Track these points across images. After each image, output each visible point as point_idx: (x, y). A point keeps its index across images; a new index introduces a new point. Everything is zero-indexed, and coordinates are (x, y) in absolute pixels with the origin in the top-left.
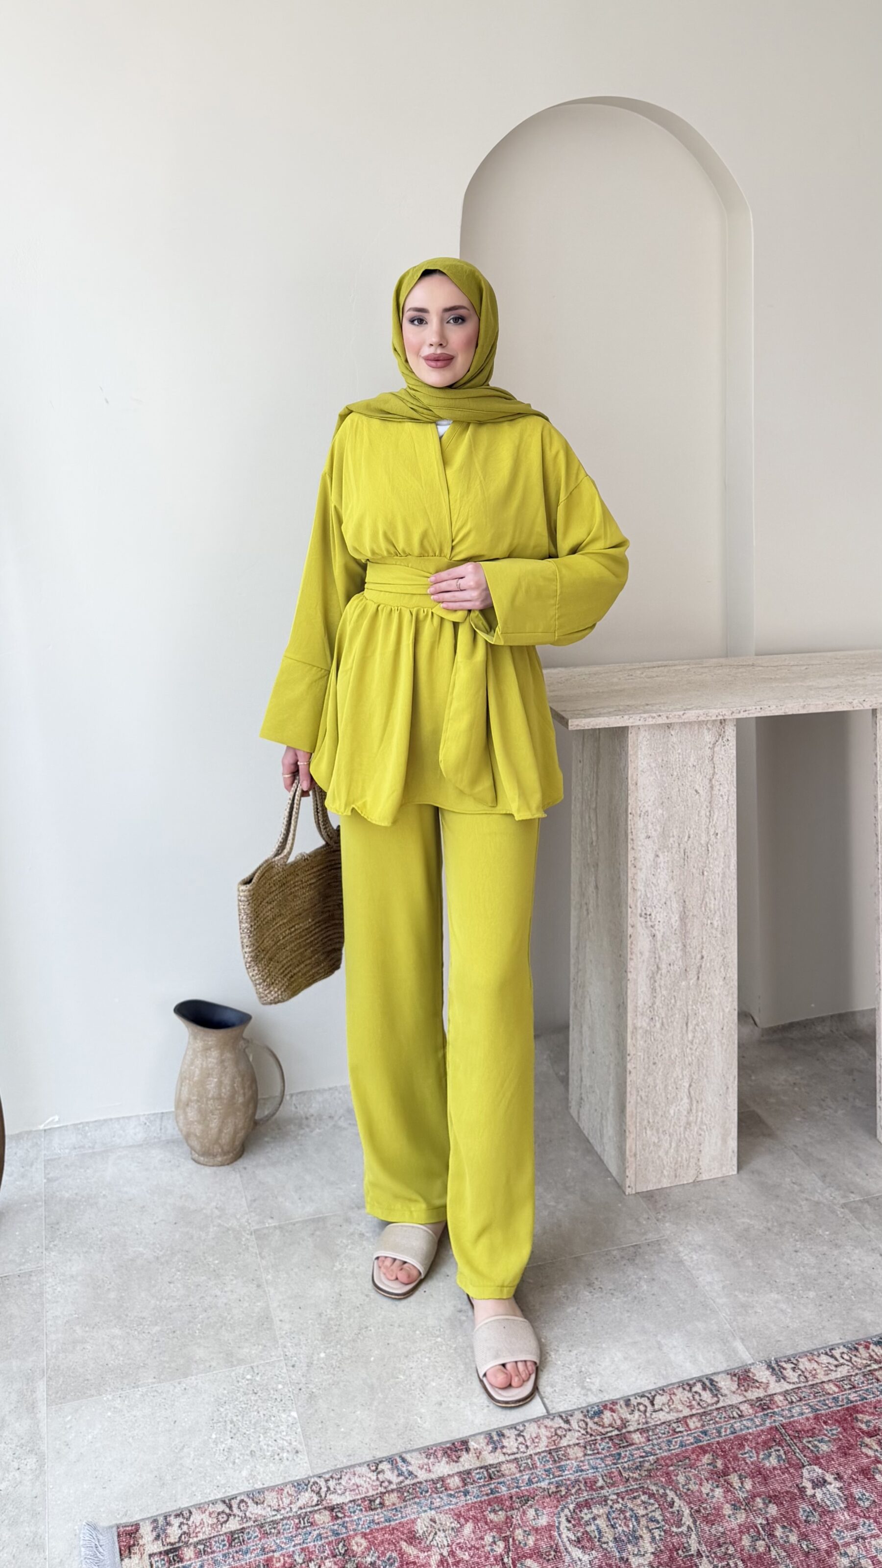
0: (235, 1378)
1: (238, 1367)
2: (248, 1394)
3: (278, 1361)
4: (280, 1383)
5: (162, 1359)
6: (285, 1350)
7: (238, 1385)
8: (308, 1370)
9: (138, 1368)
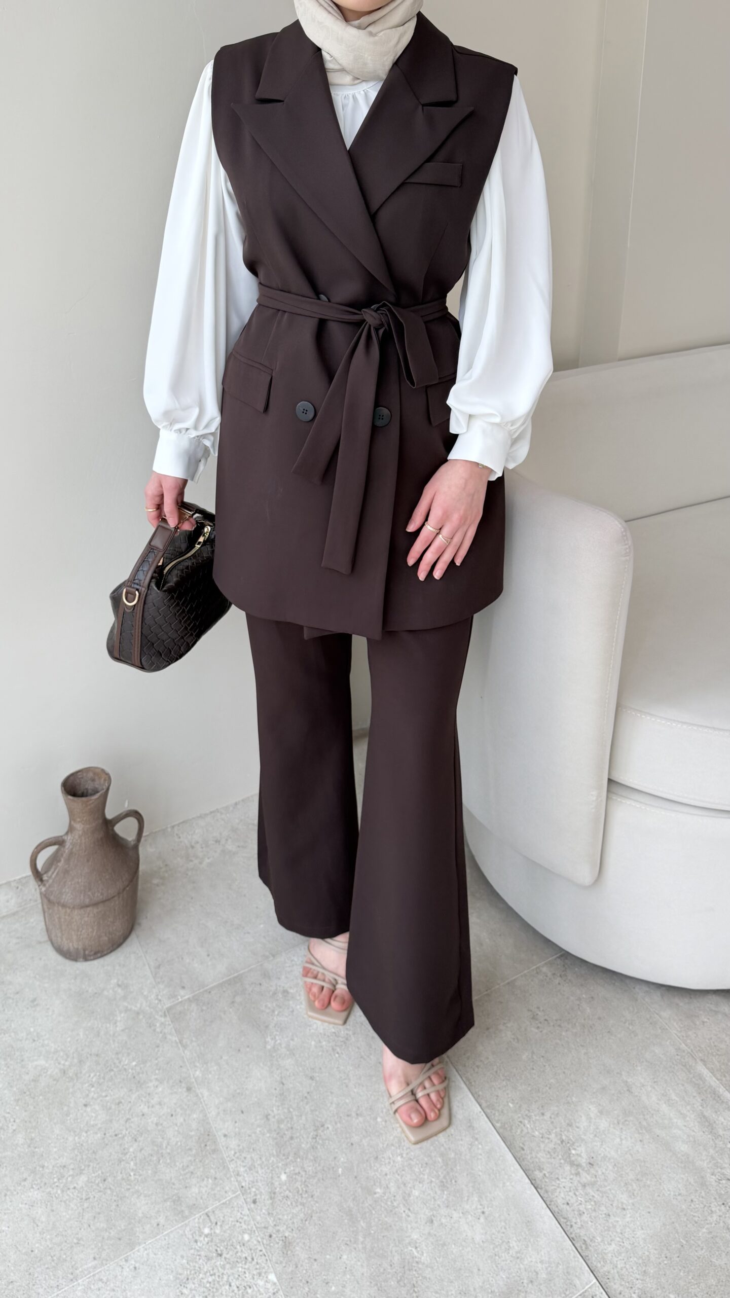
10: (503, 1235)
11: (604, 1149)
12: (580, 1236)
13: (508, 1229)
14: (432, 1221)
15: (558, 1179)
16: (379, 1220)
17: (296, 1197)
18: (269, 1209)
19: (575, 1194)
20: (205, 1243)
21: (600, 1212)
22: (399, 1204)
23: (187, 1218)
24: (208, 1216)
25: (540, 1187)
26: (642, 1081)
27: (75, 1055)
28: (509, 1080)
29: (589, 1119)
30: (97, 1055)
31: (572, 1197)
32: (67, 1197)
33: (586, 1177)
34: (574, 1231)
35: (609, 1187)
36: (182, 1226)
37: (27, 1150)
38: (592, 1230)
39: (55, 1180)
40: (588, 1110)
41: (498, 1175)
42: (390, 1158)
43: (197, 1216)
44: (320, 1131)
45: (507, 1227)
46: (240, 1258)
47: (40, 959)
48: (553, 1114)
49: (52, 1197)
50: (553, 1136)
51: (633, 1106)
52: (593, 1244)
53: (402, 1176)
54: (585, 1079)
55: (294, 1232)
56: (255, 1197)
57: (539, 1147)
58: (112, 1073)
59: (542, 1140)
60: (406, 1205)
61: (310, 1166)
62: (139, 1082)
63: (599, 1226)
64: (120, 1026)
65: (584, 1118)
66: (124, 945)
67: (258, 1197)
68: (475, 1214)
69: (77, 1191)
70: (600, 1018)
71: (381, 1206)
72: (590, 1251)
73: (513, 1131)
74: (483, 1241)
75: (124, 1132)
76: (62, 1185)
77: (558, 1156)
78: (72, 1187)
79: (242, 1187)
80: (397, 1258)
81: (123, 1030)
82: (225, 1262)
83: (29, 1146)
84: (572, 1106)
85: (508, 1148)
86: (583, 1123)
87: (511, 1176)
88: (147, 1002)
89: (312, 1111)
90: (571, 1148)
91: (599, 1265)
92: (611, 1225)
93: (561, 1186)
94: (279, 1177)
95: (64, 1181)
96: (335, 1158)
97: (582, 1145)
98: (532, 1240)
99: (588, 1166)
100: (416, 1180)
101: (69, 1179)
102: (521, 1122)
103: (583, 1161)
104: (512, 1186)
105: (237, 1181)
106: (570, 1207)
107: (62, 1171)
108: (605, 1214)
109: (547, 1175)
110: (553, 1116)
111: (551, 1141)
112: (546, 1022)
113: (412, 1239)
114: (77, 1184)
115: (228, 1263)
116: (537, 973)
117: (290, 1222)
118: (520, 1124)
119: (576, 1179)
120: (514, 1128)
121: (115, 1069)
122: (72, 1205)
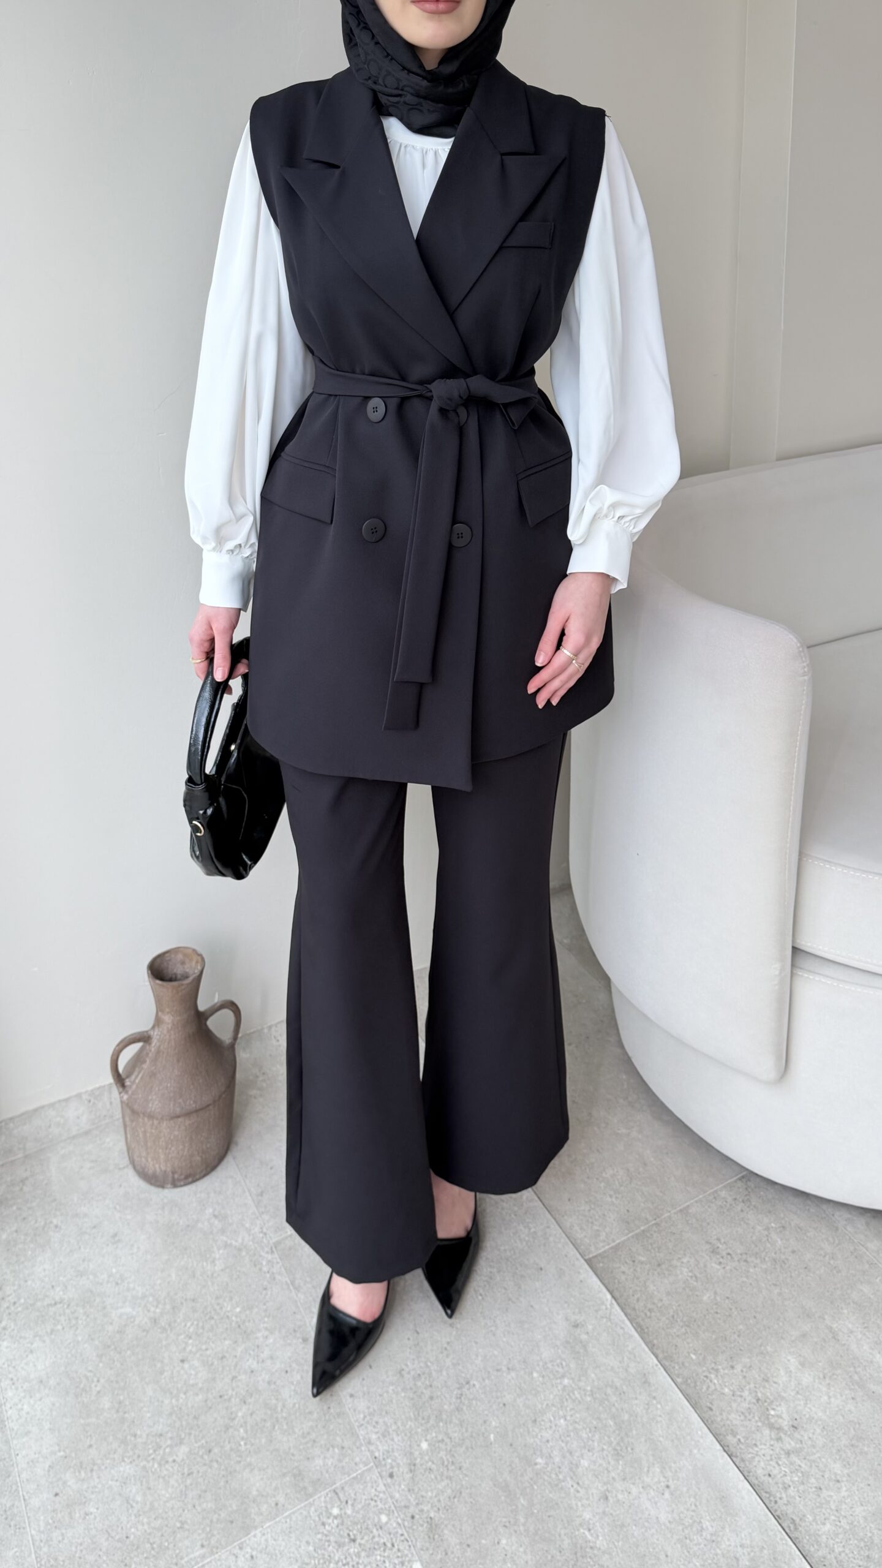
0: (317, 1519)
1: (316, 1497)
2: (344, 1544)
3: (366, 1470)
4: (381, 1512)
5: (204, 1505)
6: (372, 1448)
7: (325, 1532)
8: (412, 1478)
9: (174, 1532)
10: (693, 1514)
11: (810, 1408)
12: (786, 1514)
13: (699, 1507)
14: (607, 1498)
15: (756, 1445)
16: (543, 1497)
17: (441, 1470)
18: (408, 1484)
19: (777, 1463)
20: (334, 1526)
21: (810, 1485)
22: (565, 1477)
23: (311, 1496)
24: (337, 1494)
25: (734, 1454)
26: (850, 1326)
27: (167, 1300)
28: (688, 1326)
29: (789, 1372)
30: (193, 1300)
31: (774, 1467)
32: (165, 1472)
33: (789, 1444)
34: (779, 1507)
35: (818, 1455)
36: (305, 1506)
37: (115, 1416)
38: (801, 1507)
39: (151, 1451)
40: (786, 1361)
41: (682, 1441)
42: (551, 1421)
43: (322, 1493)
44: (465, 1390)
45: (698, 1504)
46: (378, 1543)
47: (121, 1186)
48: (745, 1367)
49: (147, 1472)
50: (746, 1393)
51: (841, 1356)
52: (803, 1524)
53: (567, 1443)
54: (781, 1324)
55: (441, 1512)
56: (391, 1470)
57: (731, 1407)
58: (213, 1322)
59: (733, 1398)
60: (574, 1478)
61: (455, 1432)
62: (245, 1332)
63: (810, 1503)
64: (219, 1266)
65: (782, 1372)
66: (219, 1168)
67: (395, 1469)
68: (658, 1488)
69: (177, 1465)
70: (793, 1252)
71: (544, 1480)
72: (800, 1532)
73: (697, 1388)
74: (670, 1522)
75: (230, 1392)
76: (159, 1457)
77: (754, 1417)
78: (170, 1459)
79: (376, 1458)
80: (567, 1541)
81: (222, 1270)
82: (360, 1550)
83: (118, 1411)
84: (767, 1358)
85: (693, 1408)
86: (783, 1378)
87: (698, 1441)
88: (249, 1235)
89: (454, 1365)
90: (769, 1408)
91: (812, 1549)
92: (823, 1501)
93: (759, 1453)
94: (419, 1446)
95: (161, 1452)
96: (485, 1422)
97: (782, 1404)
98: (728, 1519)
99: (792, 1429)
100: (585, 1447)
101: (168, 1450)
102: (706, 1377)
103: (785, 1423)
104: (702, 1454)
105: (369, 1450)
106: (773, 1479)
107: (158, 1440)
108: (816, 1487)
109: (742, 1440)
110: (744, 1370)
111: (745, 1399)
112: (729, 1257)
113: (584, 1520)
114: (177, 1456)
115: (363, 1550)
116: (715, 1198)
117: (436, 1500)
118: (705, 1379)
119: (778, 1445)
120: (698, 1383)
121: (216, 1317)
122: (172, 1482)
